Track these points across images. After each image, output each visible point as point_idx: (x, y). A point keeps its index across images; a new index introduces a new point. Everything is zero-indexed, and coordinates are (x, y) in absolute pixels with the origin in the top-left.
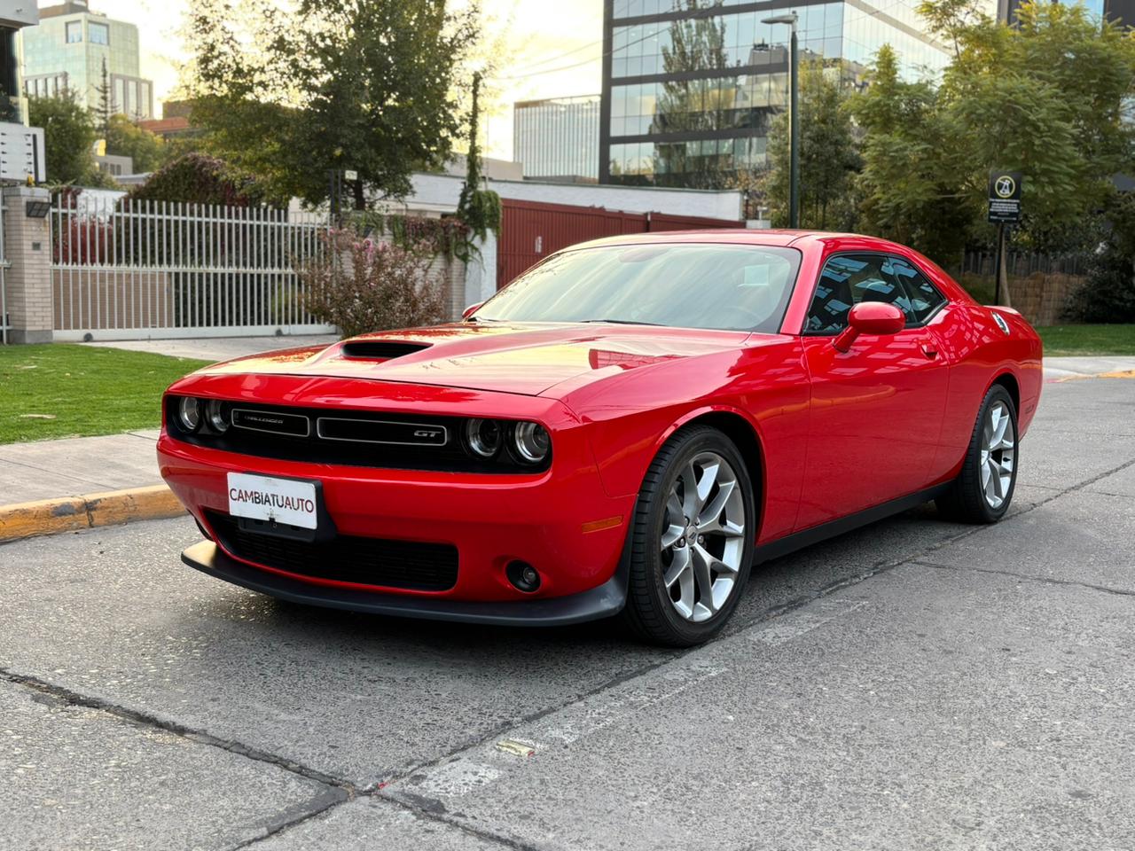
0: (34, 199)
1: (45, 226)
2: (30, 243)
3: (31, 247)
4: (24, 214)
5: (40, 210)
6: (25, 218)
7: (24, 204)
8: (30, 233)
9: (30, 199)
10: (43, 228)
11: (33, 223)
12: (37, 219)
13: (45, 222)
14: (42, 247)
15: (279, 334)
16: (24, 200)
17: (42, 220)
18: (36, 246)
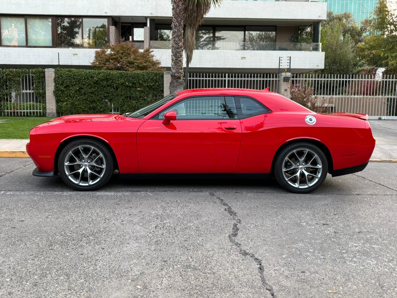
0: (286, 76)
1: (289, 84)
2: (284, 89)
3: (284, 91)
4: (283, 81)
5: (287, 79)
6: (283, 82)
7: (283, 78)
8: (284, 86)
9: (285, 76)
10: (288, 85)
11: (285, 83)
12: (286, 82)
13: (289, 83)
14: (287, 90)
15: (380, 119)
16: (283, 77)
17: (288, 82)
18: (286, 90)
